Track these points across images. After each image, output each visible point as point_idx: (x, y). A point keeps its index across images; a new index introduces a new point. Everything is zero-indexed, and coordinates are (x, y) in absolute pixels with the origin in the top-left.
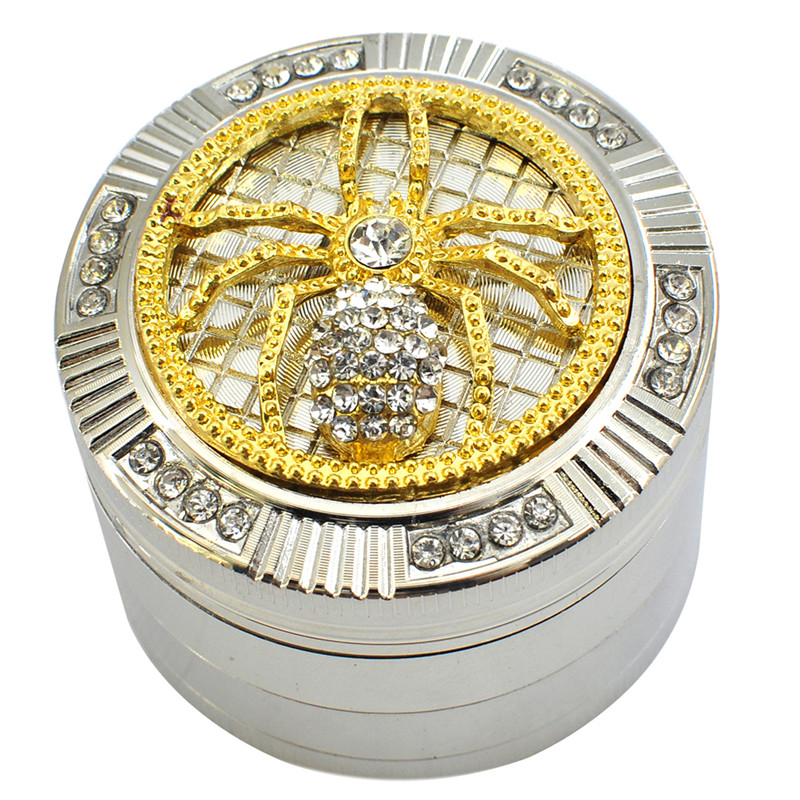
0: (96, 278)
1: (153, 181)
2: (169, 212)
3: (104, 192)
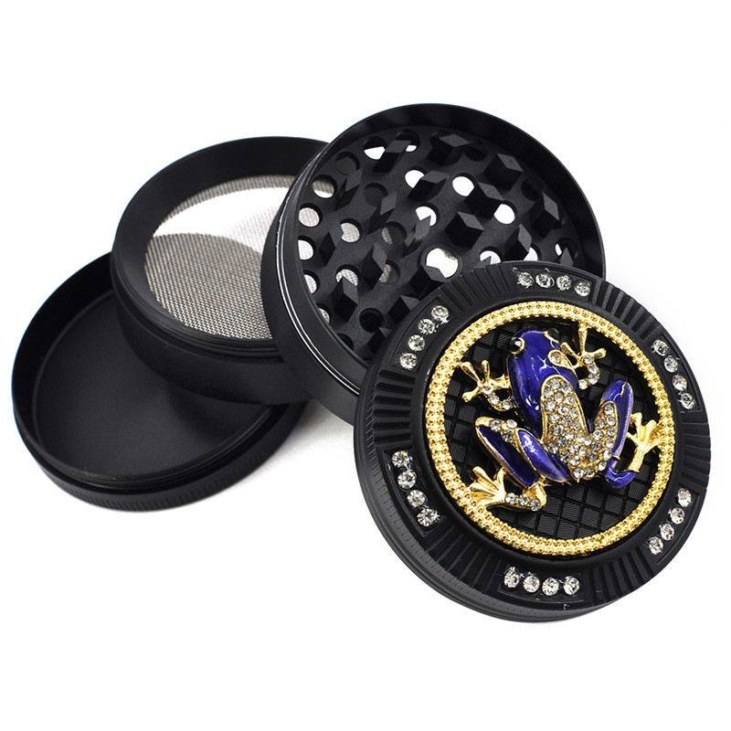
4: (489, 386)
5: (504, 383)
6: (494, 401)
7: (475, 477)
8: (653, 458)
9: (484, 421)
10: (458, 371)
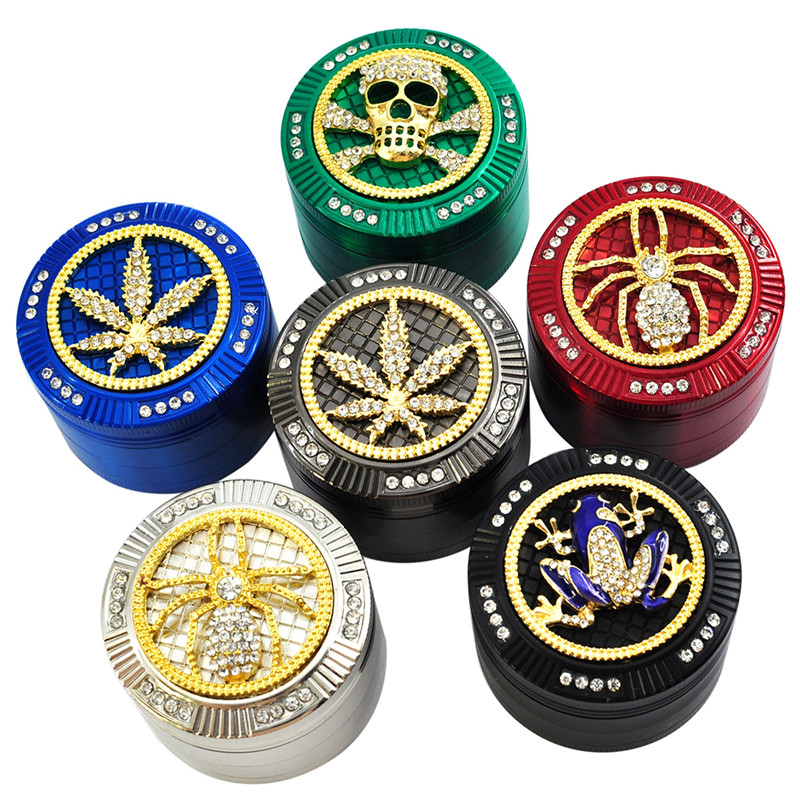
0: (117, 611)
1: (135, 564)
2: (142, 583)
3: (114, 571)
4: (556, 538)
5: (568, 535)
6: (558, 547)
7: (540, 604)
8: (684, 587)
9: (546, 562)
10: (532, 526)
